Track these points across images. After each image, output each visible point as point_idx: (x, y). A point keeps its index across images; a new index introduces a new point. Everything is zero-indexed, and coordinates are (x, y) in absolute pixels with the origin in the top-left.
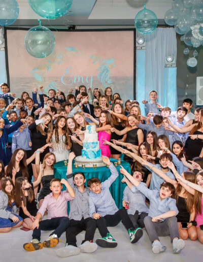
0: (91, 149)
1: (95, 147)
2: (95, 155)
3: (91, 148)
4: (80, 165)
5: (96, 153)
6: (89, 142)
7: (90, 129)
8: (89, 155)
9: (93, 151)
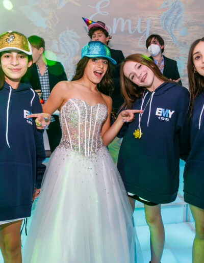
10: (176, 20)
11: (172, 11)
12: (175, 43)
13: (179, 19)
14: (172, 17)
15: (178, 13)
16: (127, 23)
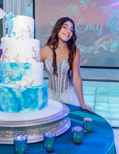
0: (7, 82)
2: (17, 100)
9: (10, 90)
10: (114, 24)
11: (112, 21)
12: (114, 34)
13: (116, 24)
14: (113, 23)
15: (115, 21)
16: (92, 26)
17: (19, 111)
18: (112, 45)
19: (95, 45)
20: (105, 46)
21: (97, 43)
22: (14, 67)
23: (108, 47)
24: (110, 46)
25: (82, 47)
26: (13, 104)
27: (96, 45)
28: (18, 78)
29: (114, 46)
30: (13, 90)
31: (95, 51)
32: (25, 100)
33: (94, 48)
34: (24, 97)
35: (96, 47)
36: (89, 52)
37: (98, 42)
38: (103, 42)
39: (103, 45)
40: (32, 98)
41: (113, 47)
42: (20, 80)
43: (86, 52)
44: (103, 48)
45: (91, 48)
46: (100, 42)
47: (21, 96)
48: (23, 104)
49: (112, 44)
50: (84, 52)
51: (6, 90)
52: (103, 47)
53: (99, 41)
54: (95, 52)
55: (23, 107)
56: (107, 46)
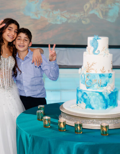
0: (96, 88)
1: (106, 85)
2: (105, 100)
3: (96, 86)
4: (72, 123)
5: (107, 97)
6: (93, 72)
7: (95, 46)
8: (92, 102)
9: (101, 94)
17: (106, 108)
18: (110, 11)
19: (84, 11)
20: (100, 12)
21: (86, 7)
22: (102, 77)
23: (104, 14)
24: (106, 12)
25: (62, 13)
26: (103, 104)
27: (86, 10)
28: (105, 85)
29: (113, 12)
30: (103, 94)
31: (85, 20)
32: (110, 101)
33: (82, 16)
34: (110, 98)
35: (86, 14)
36: (75, 21)
37: (88, 5)
38: (96, 6)
39: (97, 10)
40: (114, 99)
41: (111, 13)
42: (106, 86)
43: (69, 21)
44: (96, 15)
45: (77, 15)
46: (92, 6)
47: (108, 98)
48: (109, 104)
49: (110, 9)
50: (67, 22)
51: (98, 94)
52: (96, 13)
53: (91, 4)
54: (83, 22)
55: (109, 106)
56: (102, 12)
